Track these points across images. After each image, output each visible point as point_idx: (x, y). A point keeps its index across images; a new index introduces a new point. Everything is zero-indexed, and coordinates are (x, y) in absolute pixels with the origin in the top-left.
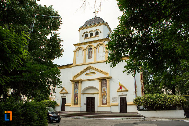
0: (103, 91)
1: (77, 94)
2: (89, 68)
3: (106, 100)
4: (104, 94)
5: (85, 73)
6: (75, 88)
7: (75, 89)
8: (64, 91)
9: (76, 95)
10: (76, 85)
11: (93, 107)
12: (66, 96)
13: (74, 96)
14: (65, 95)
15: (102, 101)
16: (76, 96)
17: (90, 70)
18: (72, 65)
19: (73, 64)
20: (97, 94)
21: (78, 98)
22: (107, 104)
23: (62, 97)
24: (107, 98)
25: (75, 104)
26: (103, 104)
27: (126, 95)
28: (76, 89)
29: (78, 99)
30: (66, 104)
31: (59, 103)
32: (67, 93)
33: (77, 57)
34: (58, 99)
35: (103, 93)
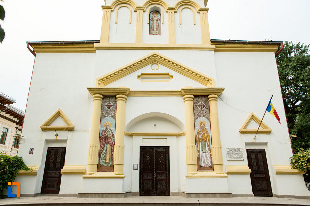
0: (198, 128)
1: (110, 135)
2: (153, 60)
3: (209, 157)
4: (202, 139)
5: (139, 72)
6: (103, 116)
7: (101, 118)
8: (59, 123)
9: (107, 138)
10: (109, 106)
11: (164, 176)
12: (65, 141)
13: (100, 140)
14: (62, 135)
15: (198, 159)
16: (105, 140)
17: (155, 67)
18: (96, 45)
19: (98, 42)
20: (174, 139)
21: (115, 146)
22: (215, 167)
23: (47, 141)
24: (213, 150)
25: (100, 168)
26: (200, 168)
27: (266, 144)
28: (108, 119)
29: (112, 150)
30: (65, 168)
31: (36, 162)
32: (71, 129)
33: (113, 25)
34: (31, 150)
35: (199, 133)
